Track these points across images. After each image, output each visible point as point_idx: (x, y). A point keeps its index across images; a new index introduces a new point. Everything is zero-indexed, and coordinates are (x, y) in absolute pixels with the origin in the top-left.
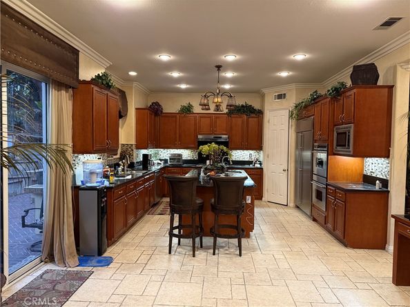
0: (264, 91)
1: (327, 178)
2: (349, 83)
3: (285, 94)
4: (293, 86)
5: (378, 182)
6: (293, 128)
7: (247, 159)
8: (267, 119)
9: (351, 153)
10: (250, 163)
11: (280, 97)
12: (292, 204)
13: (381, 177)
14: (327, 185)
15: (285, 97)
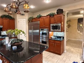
1: (49, 38)
13: (62, 36)
15: (24, 15)
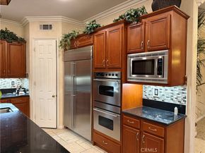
0: (29, 19)
1: (121, 107)
2: (149, 10)
3: (51, 25)
4: (60, 18)
5: (176, 108)
6: (61, 57)
7: (9, 86)
8: (33, 48)
9: (166, 83)
10: (12, 90)
11: (46, 27)
12: (61, 126)
13: (179, 103)
14: (122, 114)
15: (51, 28)
